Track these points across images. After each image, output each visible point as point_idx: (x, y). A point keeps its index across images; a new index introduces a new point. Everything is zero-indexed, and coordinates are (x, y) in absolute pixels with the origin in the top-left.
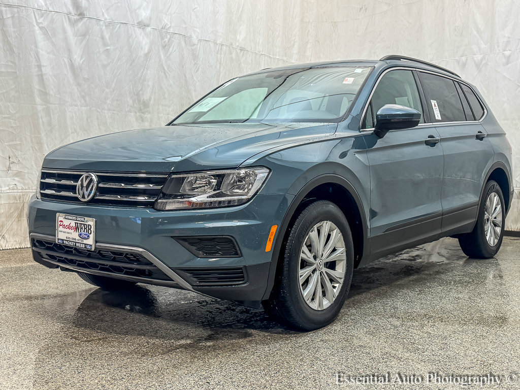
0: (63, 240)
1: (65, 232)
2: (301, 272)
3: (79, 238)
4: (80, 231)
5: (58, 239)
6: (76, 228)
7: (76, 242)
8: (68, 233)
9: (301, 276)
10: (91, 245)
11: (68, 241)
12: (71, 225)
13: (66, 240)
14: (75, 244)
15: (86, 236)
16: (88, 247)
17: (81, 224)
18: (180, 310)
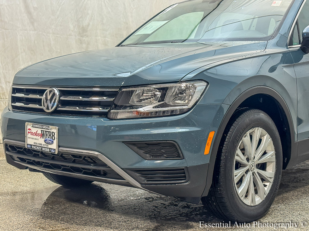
0: (31, 145)
1: (33, 139)
2: (235, 172)
3: (45, 143)
4: (45, 137)
5: (27, 144)
6: (42, 135)
7: (42, 147)
8: (36, 139)
9: (235, 176)
10: (55, 150)
11: (35, 146)
12: (38, 132)
13: (34, 145)
14: (42, 149)
15: (51, 142)
16: (52, 151)
17: (46, 131)
18: (130, 205)
